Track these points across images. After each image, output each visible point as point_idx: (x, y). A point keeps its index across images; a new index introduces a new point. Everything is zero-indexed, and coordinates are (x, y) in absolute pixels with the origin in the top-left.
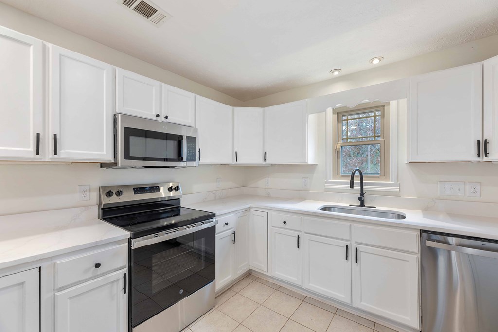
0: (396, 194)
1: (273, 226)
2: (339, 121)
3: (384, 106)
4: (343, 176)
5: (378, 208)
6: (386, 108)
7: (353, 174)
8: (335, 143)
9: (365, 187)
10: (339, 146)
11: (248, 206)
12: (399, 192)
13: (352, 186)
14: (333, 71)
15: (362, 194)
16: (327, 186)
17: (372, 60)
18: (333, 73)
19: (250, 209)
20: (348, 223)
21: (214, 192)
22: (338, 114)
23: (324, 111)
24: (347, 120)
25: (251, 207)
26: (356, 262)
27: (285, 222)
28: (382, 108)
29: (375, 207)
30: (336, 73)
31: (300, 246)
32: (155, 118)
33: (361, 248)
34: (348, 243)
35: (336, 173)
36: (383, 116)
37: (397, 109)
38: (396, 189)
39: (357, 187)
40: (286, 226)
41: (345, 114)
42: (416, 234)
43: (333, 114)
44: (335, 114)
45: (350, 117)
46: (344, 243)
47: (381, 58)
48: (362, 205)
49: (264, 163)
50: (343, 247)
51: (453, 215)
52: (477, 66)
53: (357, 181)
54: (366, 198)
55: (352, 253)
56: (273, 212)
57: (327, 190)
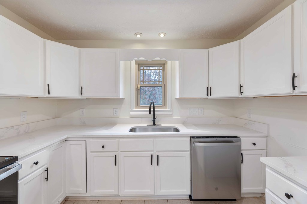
0: (170, 116)
1: (92, 152)
2: (139, 70)
3: (164, 64)
4: (141, 106)
5: (163, 125)
6: (165, 65)
7: (151, 105)
8: (136, 84)
9: (156, 113)
10: (139, 86)
12: (172, 115)
13: (150, 113)
14: (137, 33)
15: (154, 118)
16: (132, 113)
17: (160, 34)
18: (137, 35)
19: (66, 140)
20: (152, 139)
21: (16, 127)
22: (138, 64)
23: (129, 60)
25: (68, 138)
26: (158, 165)
27: (103, 147)
28: (162, 65)
29: (161, 125)
30: (139, 36)
31: (117, 164)
33: (160, 154)
34: (152, 153)
35: (137, 104)
36: (163, 70)
38: (170, 113)
39: (152, 113)
40: (105, 149)
41: (142, 65)
42: (189, 139)
43: (135, 64)
44: (137, 64)
46: (149, 154)
47: (165, 34)
48: (154, 124)
49: (80, 97)
50: (149, 156)
53: (152, 109)
54: (156, 120)
55: (155, 160)
56: (91, 140)
57: (132, 117)
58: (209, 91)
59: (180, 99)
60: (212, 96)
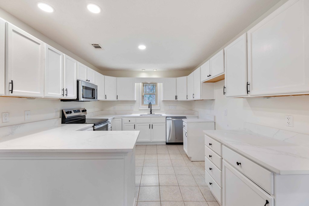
0: (159, 110)
1: (125, 123)
2: (143, 86)
4: (145, 105)
7: (149, 104)
8: (142, 93)
9: (152, 108)
11: (114, 117)
12: (160, 109)
13: (149, 108)
14: (143, 70)
15: (151, 110)
16: (140, 108)
17: (154, 70)
20: (150, 118)
22: (143, 83)
23: (139, 83)
24: (146, 86)
26: (152, 129)
27: (129, 121)
28: (156, 84)
29: (155, 114)
31: (135, 128)
32: (86, 81)
33: (153, 124)
34: (150, 124)
35: (143, 104)
36: (156, 86)
37: (160, 86)
38: (159, 108)
39: (150, 108)
40: (130, 122)
41: (145, 84)
42: (165, 118)
45: (147, 85)
48: (151, 113)
49: (117, 100)
51: (171, 114)
52: (175, 78)
53: (150, 106)
54: (152, 111)
55: (151, 127)
56: (124, 118)
57: (140, 110)
58: (176, 97)
59: (163, 101)
60: (178, 100)
